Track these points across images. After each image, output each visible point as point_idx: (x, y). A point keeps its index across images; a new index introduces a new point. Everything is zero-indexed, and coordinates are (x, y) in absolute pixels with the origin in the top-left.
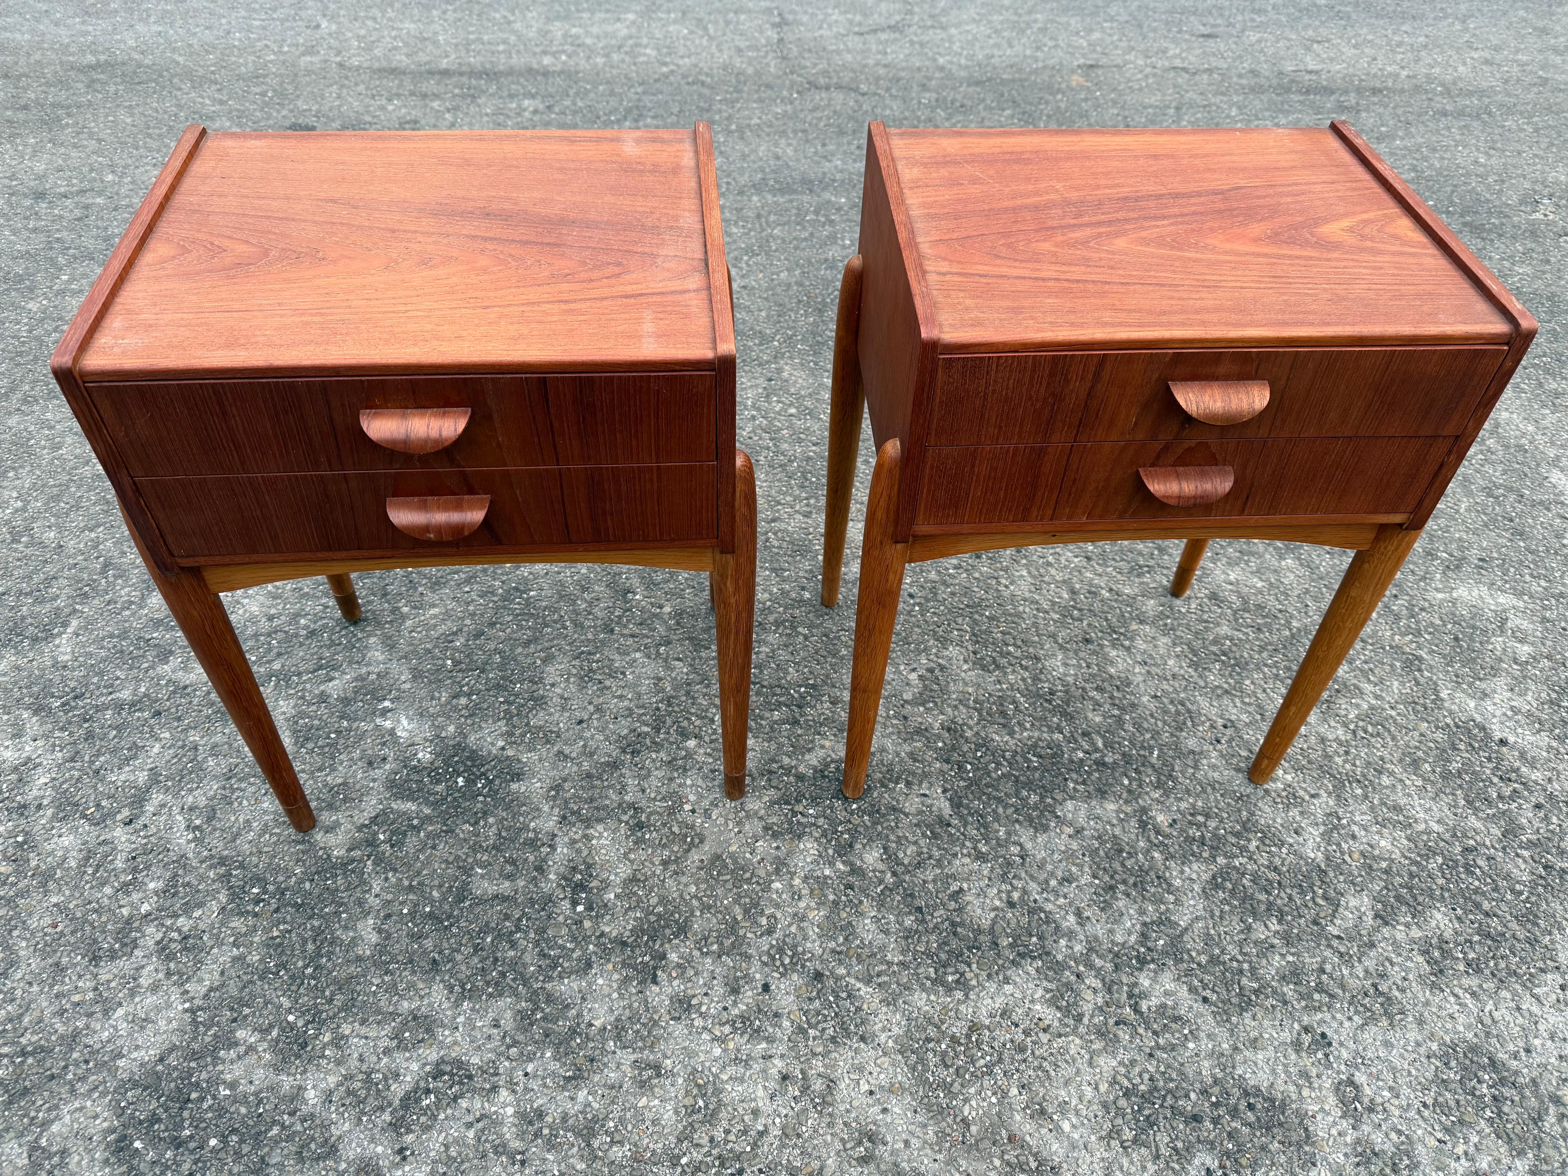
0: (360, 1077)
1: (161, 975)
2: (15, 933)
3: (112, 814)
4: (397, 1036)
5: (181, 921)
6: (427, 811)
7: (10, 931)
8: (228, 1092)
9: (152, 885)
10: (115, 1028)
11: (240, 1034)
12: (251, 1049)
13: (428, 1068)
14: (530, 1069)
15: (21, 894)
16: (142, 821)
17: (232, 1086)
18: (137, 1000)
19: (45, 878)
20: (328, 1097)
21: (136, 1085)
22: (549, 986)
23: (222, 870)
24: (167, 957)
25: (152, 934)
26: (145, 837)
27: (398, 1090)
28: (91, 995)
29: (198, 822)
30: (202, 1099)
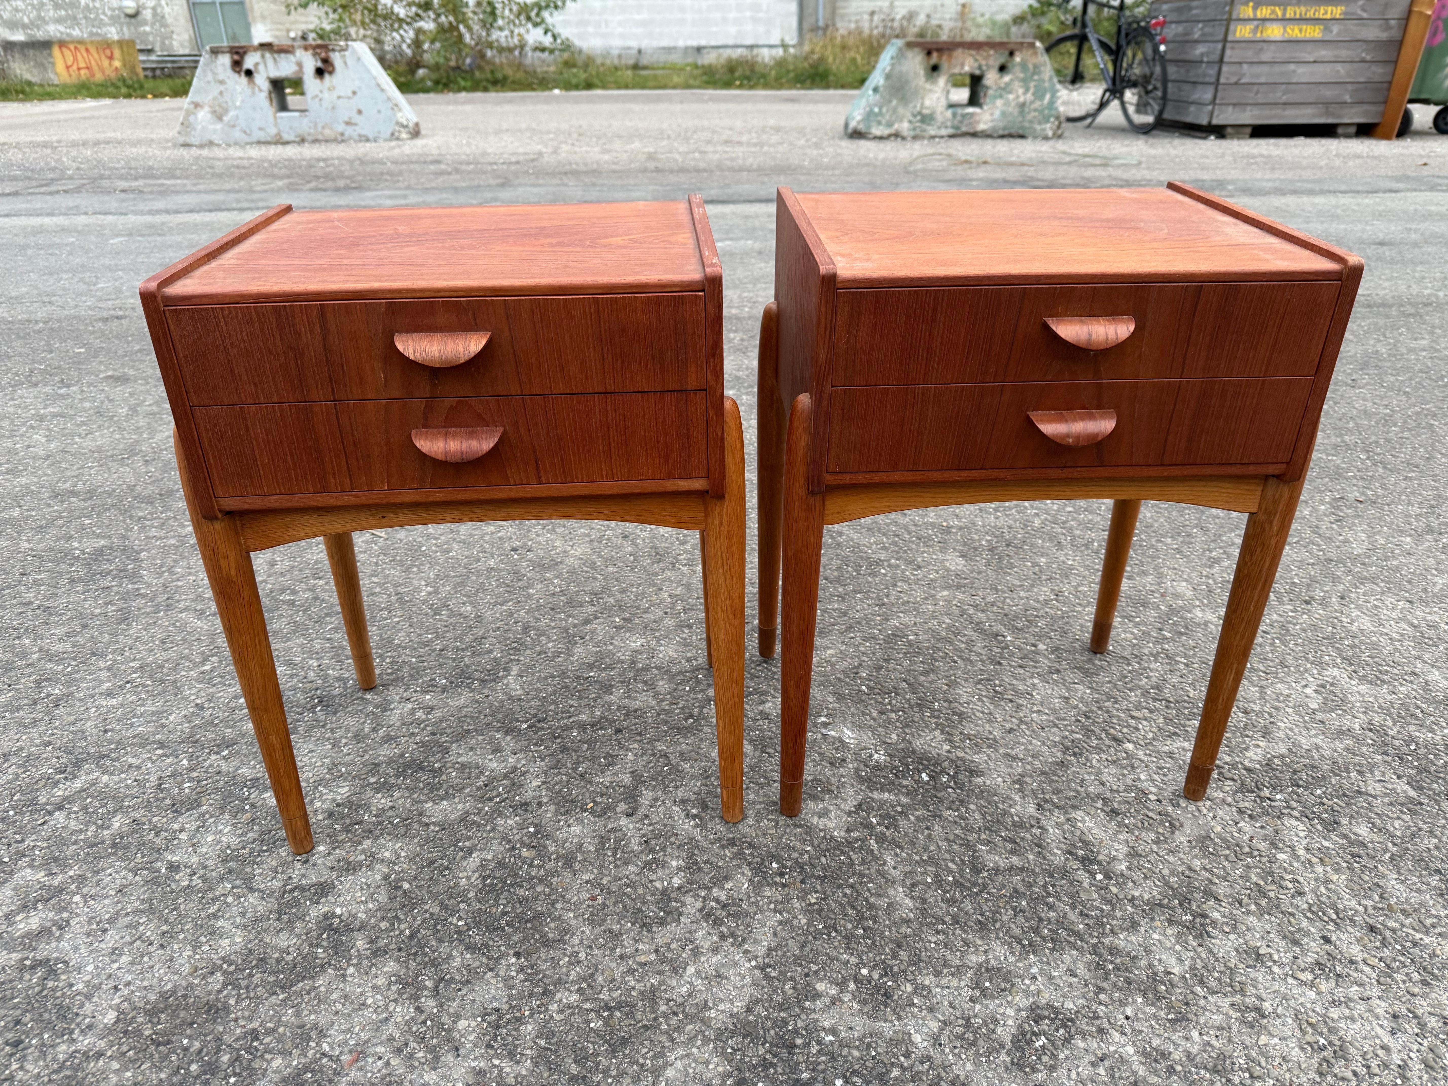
0: (961, 1022)
1: (715, 938)
2: (559, 906)
3: (611, 808)
4: (977, 985)
5: (716, 893)
6: (904, 800)
7: (553, 905)
8: (831, 1038)
9: (674, 863)
10: (691, 983)
11: (820, 987)
12: (834, 1001)
13: (1024, 1014)
14: (1129, 1012)
15: (552, 873)
16: (642, 811)
17: (833, 1031)
18: (703, 959)
19: (569, 860)
20: (936, 1040)
21: (733, 1034)
22: (1107, 941)
23: (735, 849)
24: (714, 922)
25: (692, 905)
26: (650, 825)
27: (1005, 1033)
28: (653, 957)
29: (694, 811)
30: (806, 1045)
